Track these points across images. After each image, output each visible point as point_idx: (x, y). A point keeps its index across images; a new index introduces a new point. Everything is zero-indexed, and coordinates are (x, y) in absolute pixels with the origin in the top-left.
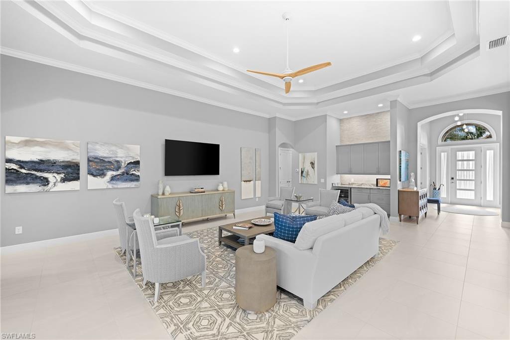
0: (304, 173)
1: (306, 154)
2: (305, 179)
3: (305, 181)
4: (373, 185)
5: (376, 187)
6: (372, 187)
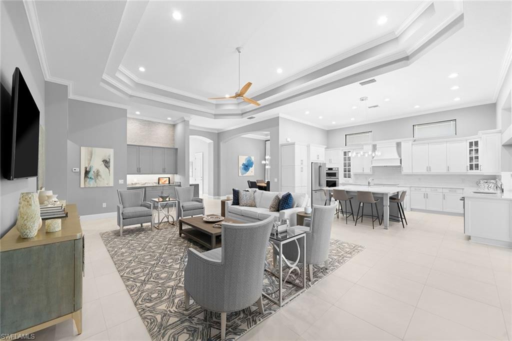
0: (91, 173)
1: (94, 148)
2: (94, 180)
3: (92, 184)
4: (156, 183)
5: (158, 185)
6: (155, 185)
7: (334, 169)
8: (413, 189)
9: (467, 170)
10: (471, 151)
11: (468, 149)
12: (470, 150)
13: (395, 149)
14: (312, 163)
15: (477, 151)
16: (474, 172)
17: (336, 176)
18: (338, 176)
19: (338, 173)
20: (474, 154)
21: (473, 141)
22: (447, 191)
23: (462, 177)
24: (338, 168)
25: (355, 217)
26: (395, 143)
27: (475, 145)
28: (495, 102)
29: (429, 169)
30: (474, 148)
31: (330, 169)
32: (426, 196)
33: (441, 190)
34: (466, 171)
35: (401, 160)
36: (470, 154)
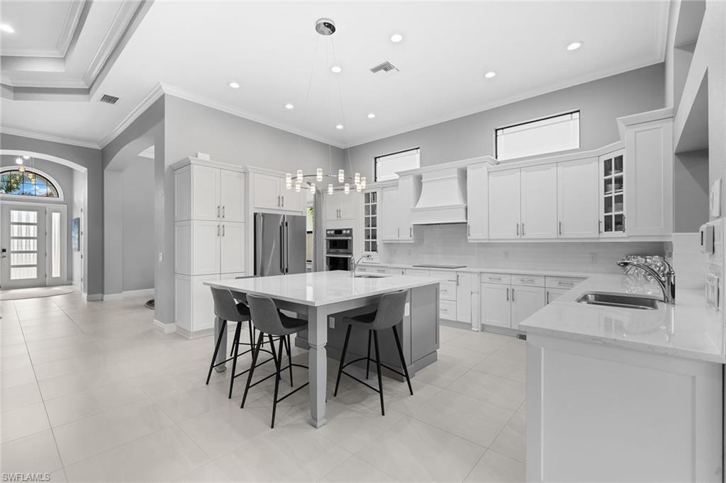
7: (344, 232)
8: (485, 278)
9: (600, 232)
10: (608, 182)
11: (603, 178)
12: (605, 181)
13: (455, 183)
14: (255, 214)
15: (619, 181)
16: (614, 235)
17: (347, 248)
18: (351, 249)
19: (351, 241)
20: (613, 191)
21: (612, 156)
22: (555, 283)
23: (591, 250)
24: (351, 230)
25: (240, 384)
26: (455, 171)
27: (616, 168)
28: (663, 61)
29: (521, 229)
30: (613, 175)
31: (339, 232)
32: (511, 295)
33: (540, 282)
34: (597, 235)
35: (466, 209)
36: (606, 191)
